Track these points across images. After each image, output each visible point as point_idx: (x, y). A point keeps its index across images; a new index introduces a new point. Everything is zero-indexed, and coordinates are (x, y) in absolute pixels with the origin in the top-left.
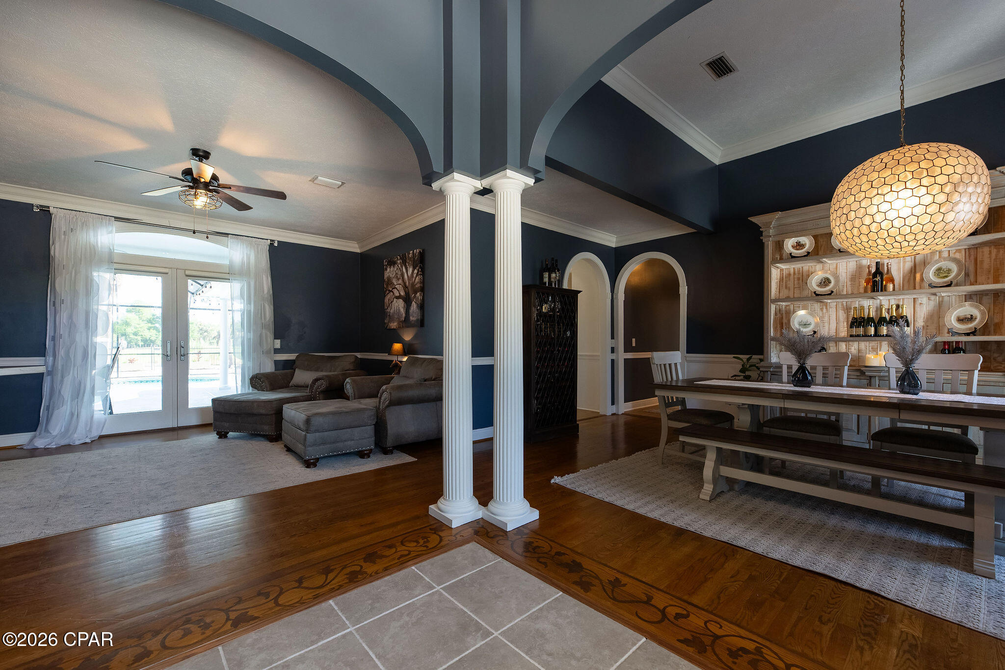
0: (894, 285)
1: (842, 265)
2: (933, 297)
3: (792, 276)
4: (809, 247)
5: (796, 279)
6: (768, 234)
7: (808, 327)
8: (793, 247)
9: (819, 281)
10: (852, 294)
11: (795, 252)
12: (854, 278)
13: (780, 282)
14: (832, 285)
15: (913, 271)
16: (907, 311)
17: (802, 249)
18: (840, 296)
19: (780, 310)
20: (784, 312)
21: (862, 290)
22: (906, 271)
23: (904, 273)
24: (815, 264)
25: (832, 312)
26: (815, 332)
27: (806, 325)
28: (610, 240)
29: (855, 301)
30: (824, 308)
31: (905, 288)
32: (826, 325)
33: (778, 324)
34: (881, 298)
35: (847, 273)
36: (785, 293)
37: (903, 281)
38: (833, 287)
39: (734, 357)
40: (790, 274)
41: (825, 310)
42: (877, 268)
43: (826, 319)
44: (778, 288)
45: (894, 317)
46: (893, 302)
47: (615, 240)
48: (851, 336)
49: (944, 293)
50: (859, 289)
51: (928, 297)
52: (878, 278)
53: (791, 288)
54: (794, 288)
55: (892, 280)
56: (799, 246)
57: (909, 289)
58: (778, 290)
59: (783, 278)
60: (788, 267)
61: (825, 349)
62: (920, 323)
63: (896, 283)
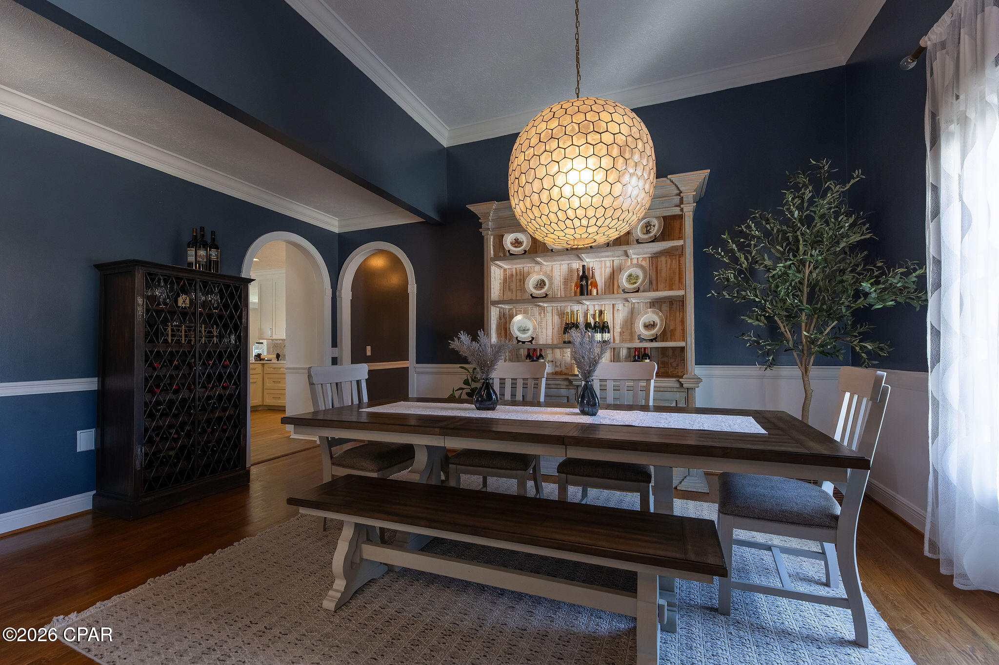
0: (597, 290)
1: (556, 267)
2: (626, 304)
3: (514, 277)
4: (527, 245)
5: (518, 281)
6: (487, 227)
7: (526, 333)
8: (512, 243)
9: (535, 283)
10: (566, 297)
11: (514, 250)
12: (566, 281)
13: (504, 283)
14: (546, 287)
15: (612, 277)
16: (608, 318)
17: (520, 247)
18: (555, 299)
19: (504, 314)
20: (508, 316)
21: (573, 294)
22: (607, 277)
23: (605, 279)
24: (534, 265)
25: (549, 316)
26: (533, 338)
27: (524, 330)
28: (332, 224)
29: (567, 306)
30: (542, 312)
31: (607, 292)
32: (544, 331)
33: (502, 329)
34: (587, 303)
35: (560, 276)
36: (508, 296)
37: (605, 286)
38: (548, 290)
39: (461, 367)
40: (512, 275)
41: (542, 315)
42: (584, 272)
43: (544, 324)
44: (502, 290)
45: (597, 323)
46: (597, 308)
47: (337, 223)
48: (565, 342)
49: (634, 299)
50: (571, 293)
51: (624, 304)
52: (584, 283)
53: (513, 290)
54: (517, 290)
55: (595, 285)
56: (517, 243)
57: (609, 293)
58: (502, 292)
59: (506, 278)
60: (510, 267)
61: (543, 357)
62: (618, 329)
63: (599, 288)
